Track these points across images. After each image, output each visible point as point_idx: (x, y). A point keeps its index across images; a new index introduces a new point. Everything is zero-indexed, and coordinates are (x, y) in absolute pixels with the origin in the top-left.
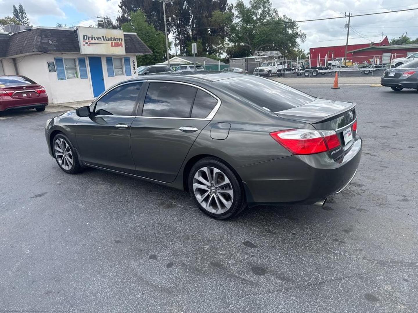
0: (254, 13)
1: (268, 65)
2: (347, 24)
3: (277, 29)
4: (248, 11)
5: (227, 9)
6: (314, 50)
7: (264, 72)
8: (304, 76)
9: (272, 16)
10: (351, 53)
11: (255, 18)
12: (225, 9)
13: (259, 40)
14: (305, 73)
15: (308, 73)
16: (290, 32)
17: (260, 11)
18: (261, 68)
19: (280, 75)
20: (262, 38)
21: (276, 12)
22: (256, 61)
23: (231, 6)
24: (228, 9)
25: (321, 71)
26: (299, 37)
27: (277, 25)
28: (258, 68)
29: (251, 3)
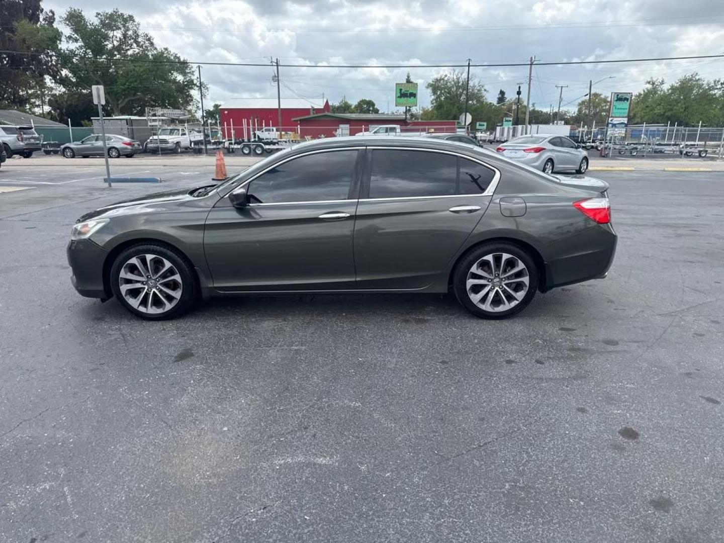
0: (106, 37)
1: (172, 132)
2: (275, 76)
3: (158, 69)
4: (96, 31)
5: (41, 19)
6: (226, 112)
7: (168, 145)
8: (241, 153)
9: (142, 45)
10: (297, 121)
11: (110, 46)
12: (38, 20)
13: (126, 86)
14: (242, 149)
15: (247, 149)
16: (180, 78)
17: (118, 34)
18: (161, 137)
19: (197, 151)
20: (132, 85)
21: (149, 40)
22: (149, 124)
23: (51, 14)
24: (44, 19)
25: (267, 147)
26: (196, 88)
27: (158, 64)
28: (155, 137)
29: (99, 16)
